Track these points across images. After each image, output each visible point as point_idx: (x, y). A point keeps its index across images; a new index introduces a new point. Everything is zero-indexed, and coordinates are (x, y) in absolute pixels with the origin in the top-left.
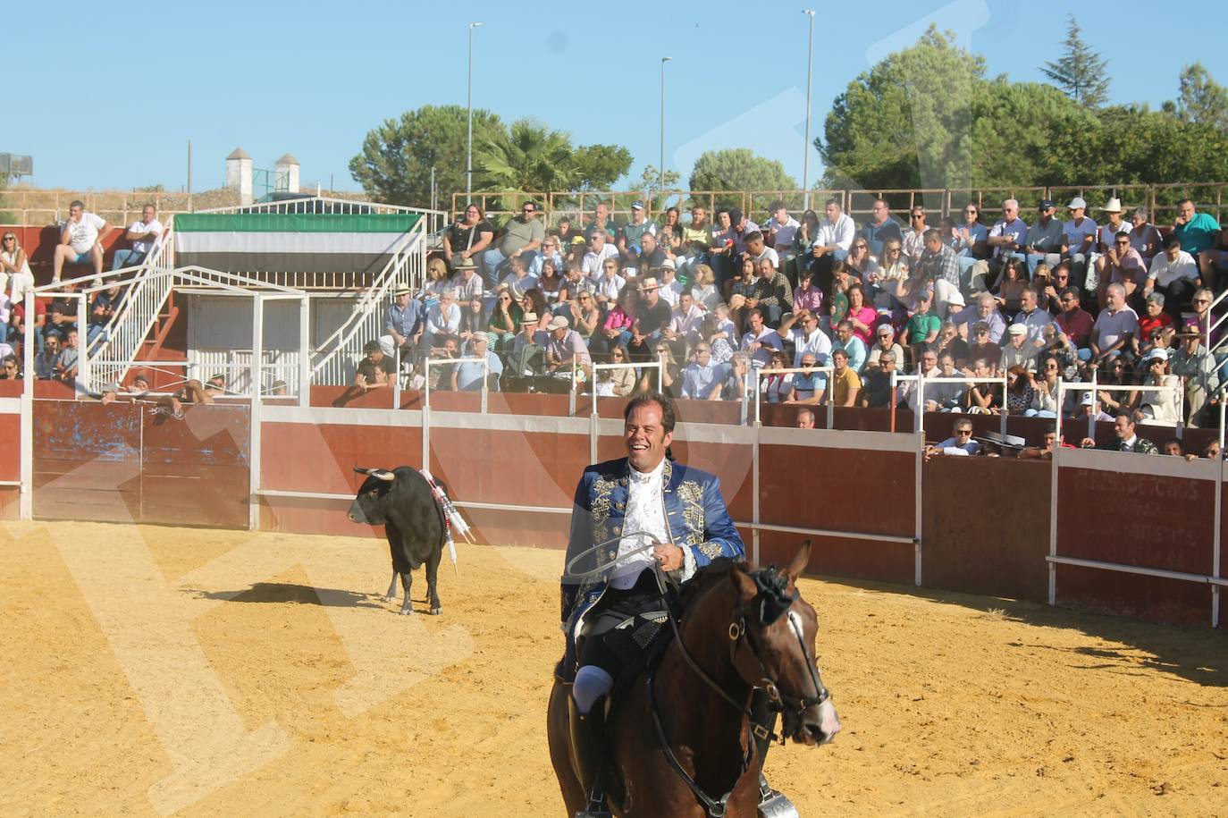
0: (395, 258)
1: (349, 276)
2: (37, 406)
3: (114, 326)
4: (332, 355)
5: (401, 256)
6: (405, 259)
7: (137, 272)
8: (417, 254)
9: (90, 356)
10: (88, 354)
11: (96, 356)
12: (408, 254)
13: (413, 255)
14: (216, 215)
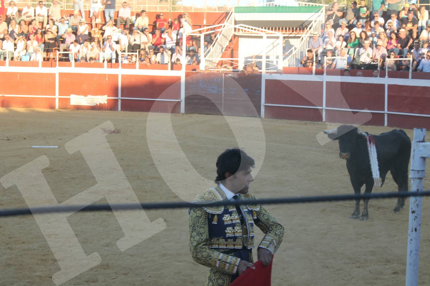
0: (313, 22)
1: (293, 29)
2: (187, 74)
3: (213, 46)
4: (290, 56)
5: (315, 21)
6: (317, 22)
7: (221, 26)
8: (321, 21)
9: (205, 56)
10: (205, 55)
11: (207, 57)
12: (318, 20)
13: (320, 21)
14: (249, 7)
